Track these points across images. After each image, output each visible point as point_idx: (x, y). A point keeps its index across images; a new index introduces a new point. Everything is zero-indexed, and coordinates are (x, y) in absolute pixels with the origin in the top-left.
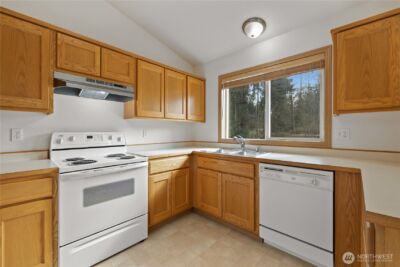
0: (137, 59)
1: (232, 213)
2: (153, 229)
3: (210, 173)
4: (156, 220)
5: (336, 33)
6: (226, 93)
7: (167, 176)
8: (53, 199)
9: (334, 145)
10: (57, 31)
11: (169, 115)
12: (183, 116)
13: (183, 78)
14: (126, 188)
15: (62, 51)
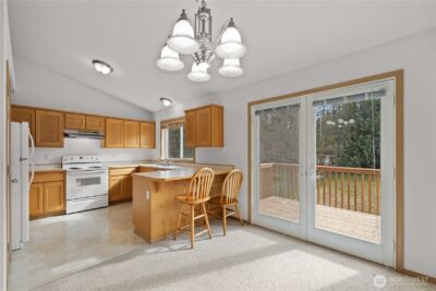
0: (106, 118)
2: (111, 203)
4: (115, 198)
5: (186, 112)
6: (166, 133)
7: (121, 177)
8: (64, 181)
10: (65, 113)
13: (138, 123)
14: (97, 181)
15: (68, 120)
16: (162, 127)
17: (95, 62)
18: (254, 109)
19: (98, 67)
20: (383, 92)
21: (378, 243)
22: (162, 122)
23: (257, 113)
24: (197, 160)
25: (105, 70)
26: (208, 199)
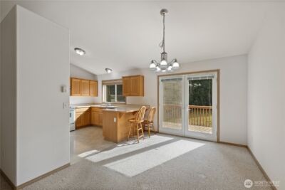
2: (77, 128)
6: (105, 88)
7: (81, 113)
16: (103, 84)
17: (76, 49)
18: (160, 78)
19: (78, 52)
20: (213, 77)
21: (211, 133)
22: (103, 81)
23: (162, 80)
24: (128, 103)
25: (81, 53)
26: (143, 121)
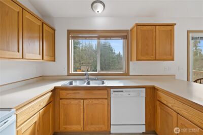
1: (92, 124)
3: (73, 102)
5: (138, 25)
6: (72, 42)
7: (36, 118)
9: (130, 74)
11: (27, 56)
12: (40, 57)
13: (39, 23)
23: (192, 38)
